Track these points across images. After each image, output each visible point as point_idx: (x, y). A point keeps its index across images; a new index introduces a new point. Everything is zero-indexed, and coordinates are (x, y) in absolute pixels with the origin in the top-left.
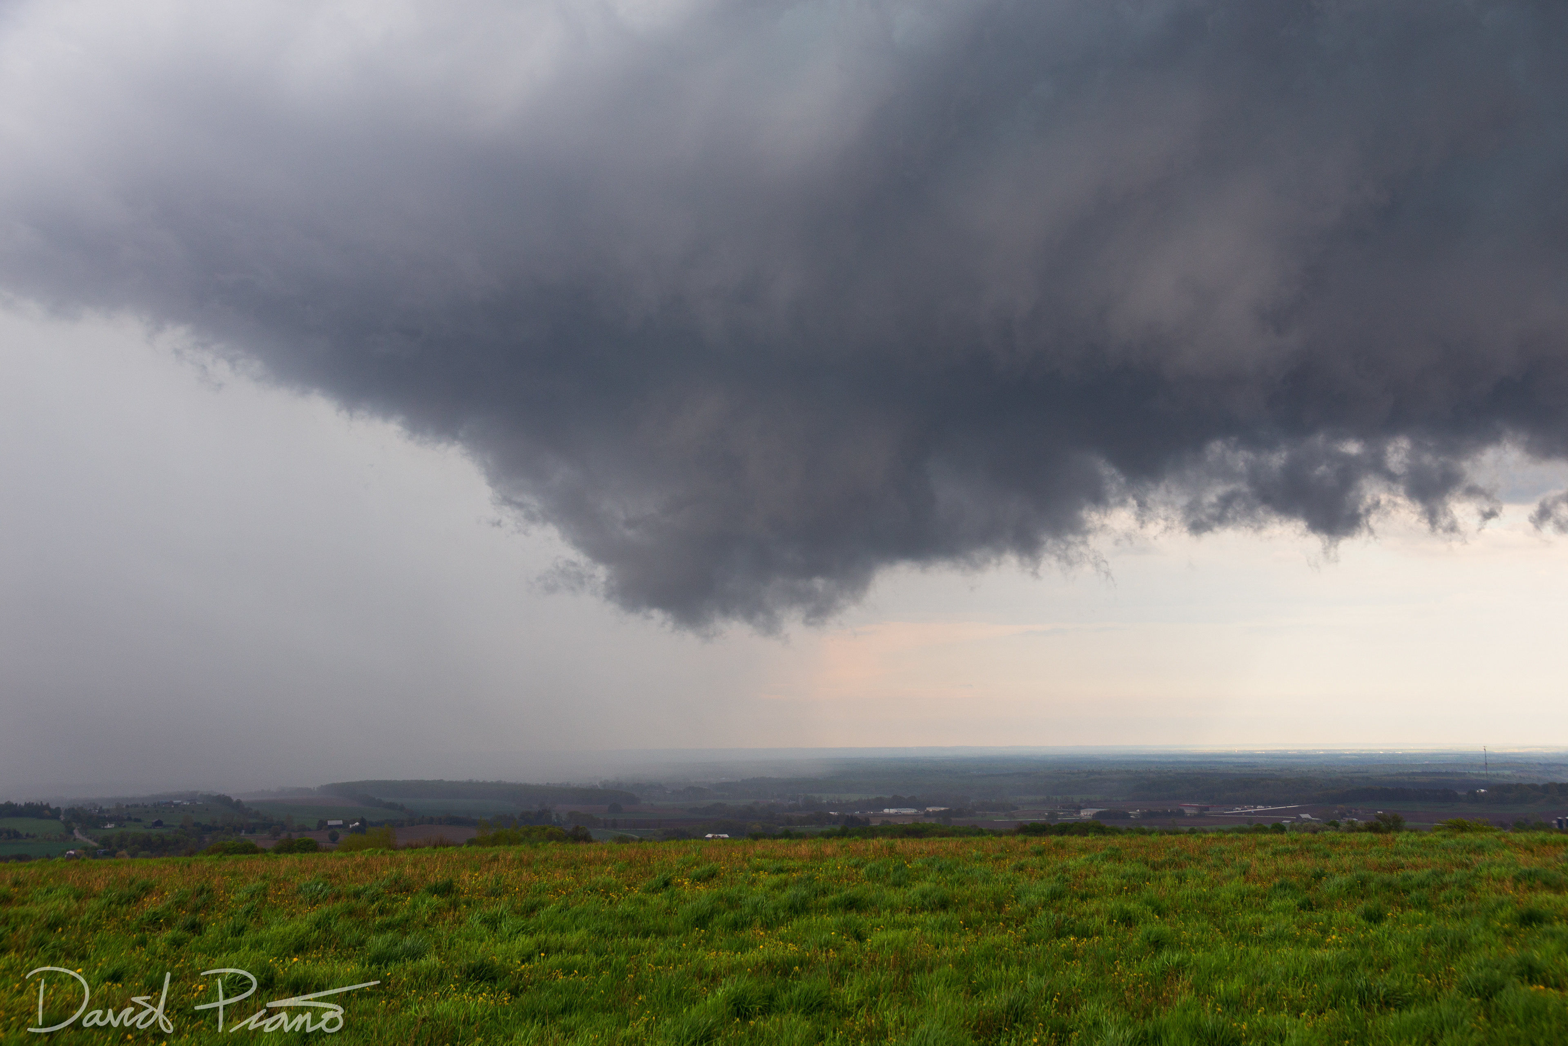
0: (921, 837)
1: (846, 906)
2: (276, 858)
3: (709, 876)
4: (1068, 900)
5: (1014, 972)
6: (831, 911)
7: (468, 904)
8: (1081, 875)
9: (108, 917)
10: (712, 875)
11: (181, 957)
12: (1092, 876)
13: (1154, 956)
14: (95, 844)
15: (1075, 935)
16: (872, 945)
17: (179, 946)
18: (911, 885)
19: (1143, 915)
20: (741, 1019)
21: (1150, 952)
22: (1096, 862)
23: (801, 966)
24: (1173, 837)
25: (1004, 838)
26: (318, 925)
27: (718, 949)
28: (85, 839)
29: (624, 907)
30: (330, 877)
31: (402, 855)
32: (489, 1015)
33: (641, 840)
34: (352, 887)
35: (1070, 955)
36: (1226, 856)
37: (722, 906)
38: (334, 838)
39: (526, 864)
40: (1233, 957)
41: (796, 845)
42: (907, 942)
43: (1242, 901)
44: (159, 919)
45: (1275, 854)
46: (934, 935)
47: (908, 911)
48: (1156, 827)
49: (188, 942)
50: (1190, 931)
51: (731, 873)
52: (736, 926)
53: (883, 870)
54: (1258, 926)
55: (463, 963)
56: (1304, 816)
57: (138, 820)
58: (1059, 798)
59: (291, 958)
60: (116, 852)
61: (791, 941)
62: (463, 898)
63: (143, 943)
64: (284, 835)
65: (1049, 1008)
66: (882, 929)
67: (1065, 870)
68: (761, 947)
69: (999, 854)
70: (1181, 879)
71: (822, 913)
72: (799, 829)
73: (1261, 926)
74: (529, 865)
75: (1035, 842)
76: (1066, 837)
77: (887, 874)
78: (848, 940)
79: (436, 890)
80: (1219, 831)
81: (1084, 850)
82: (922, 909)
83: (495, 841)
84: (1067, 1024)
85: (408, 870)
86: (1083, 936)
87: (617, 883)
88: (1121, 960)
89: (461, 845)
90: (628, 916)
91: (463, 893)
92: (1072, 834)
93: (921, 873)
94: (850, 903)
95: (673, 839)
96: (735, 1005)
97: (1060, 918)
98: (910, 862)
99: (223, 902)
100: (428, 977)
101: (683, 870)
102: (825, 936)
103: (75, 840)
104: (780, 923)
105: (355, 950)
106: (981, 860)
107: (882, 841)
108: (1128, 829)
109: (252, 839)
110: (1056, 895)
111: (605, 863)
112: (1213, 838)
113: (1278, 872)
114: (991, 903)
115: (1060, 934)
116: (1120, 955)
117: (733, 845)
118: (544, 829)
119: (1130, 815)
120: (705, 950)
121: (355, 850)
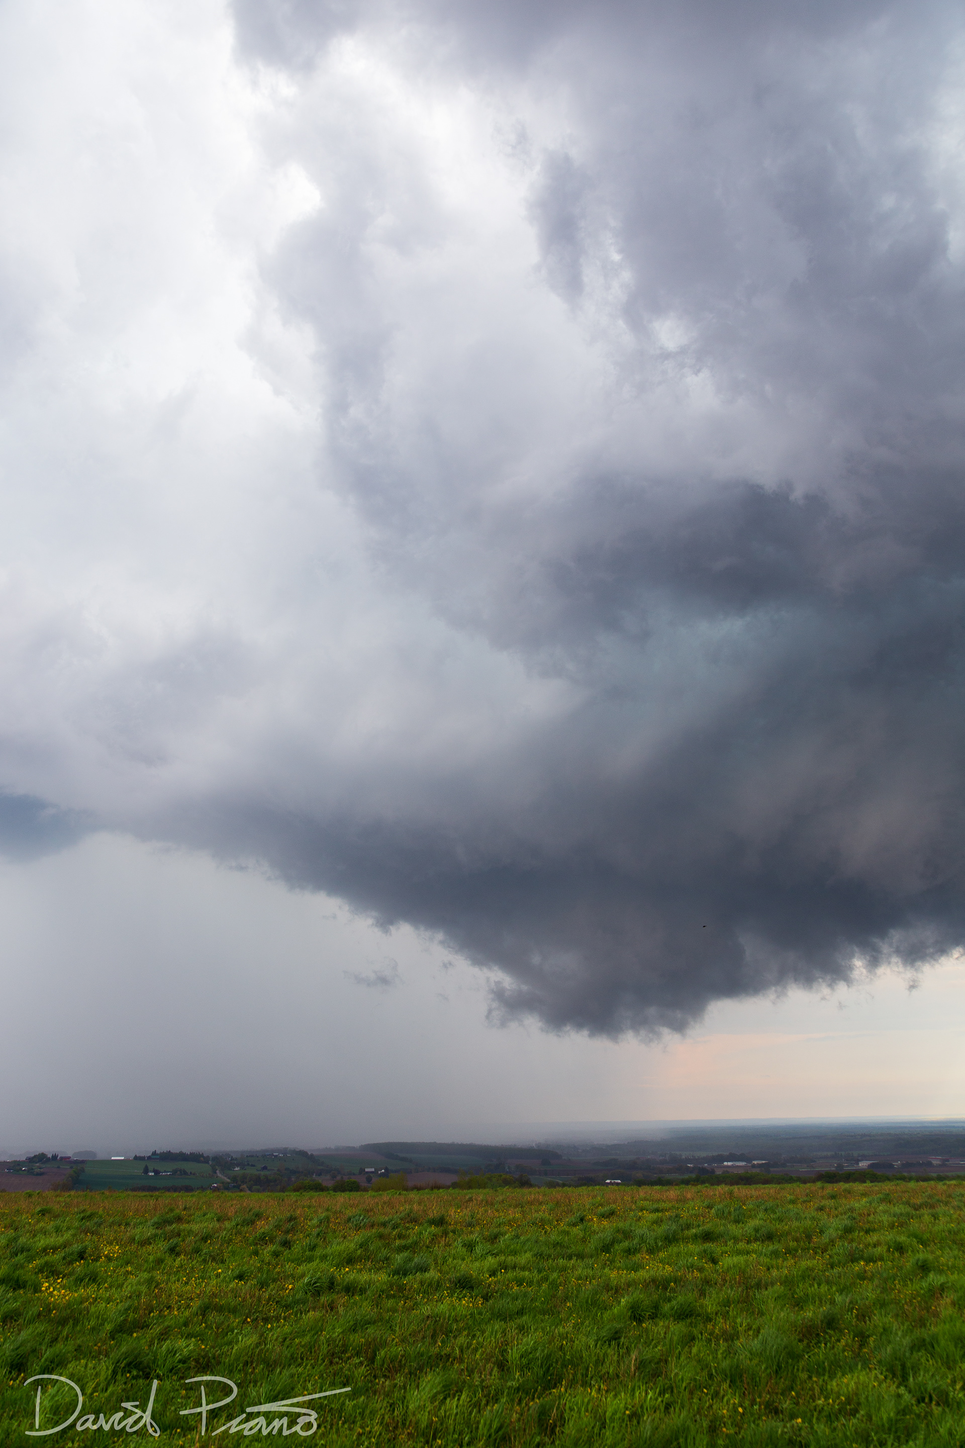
0: (751, 1184)
1: (703, 1237)
2: (335, 1195)
3: (609, 1214)
4: (856, 1234)
5: (824, 1288)
6: (693, 1240)
7: (454, 1232)
8: (865, 1214)
9: (236, 1234)
10: (612, 1213)
11: (278, 1264)
12: (872, 1215)
13: (922, 1278)
14: (229, 1180)
15: (865, 1260)
16: (722, 1267)
17: (277, 1256)
18: (746, 1221)
19: (911, 1246)
20: (636, 1323)
21: (919, 1274)
22: (873, 1205)
23: (675, 1283)
24: (925, 1184)
25: (808, 1185)
26: (361, 1246)
27: (619, 1269)
28: (223, 1177)
29: (554, 1237)
30: (368, 1210)
31: (412, 1194)
32: (470, 1314)
33: (564, 1185)
34: (383, 1218)
35: (862, 1276)
37: (620, 1236)
38: (369, 1180)
39: (490, 1203)
41: (666, 1191)
42: (747, 1265)
44: (265, 1237)
46: (766, 1260)
47: (746, 1241)
48: (913, 1174)
49: (282, 1254)
50: (946, 1257)
51: (624, 1212)
52: (629, 1252)
53: (726, 1210)
55: (453, 1275)
57: (252, 1166)
58: (843, 1153)
59: (345, 1267)
60: (240, 1185)
61: (668, 1264)
62: (451, 1228)
63: (256, 1253)
64: (339, 1178)
65: (850, 1317)
66: (729, 1255)
67: (852, 1210)
68: (647, 1267)
69: (805, 1199)
70: (935, 1217)
71: (688, 1242)
72: (668, 1177)
74: (492, 1204)
75: (831, 1188)
76: (851, 1184)
77: (730, 1213)
78: (707, 1263)
79: (432, 1222)
80: (958, 1178)
81: (864, 1195)
82: (756, 1240)
83: (470, 1186)
84: (864, 1331)
85: (415, 1207)
86: (870, 1261)
87: (549, 1218)
88: (899, 1281)
89: (449, 1187)
90: (558, 1243)
91: (450, 1224)
92: (856, 1181)
93: (753, 1213)
94: (706, 1235)
95: (584, 1185)
96: (632, 1312)
97: (852, 1247)
98: (744, 1204)
99: (303, 1226)
100: (430, 1285)
101: (592, 1210)
102: (690, 1259)
103: (217, 1177)
104: (659, 1250)
105: (384, 1263)
106: (793, 1202)
107: (724, 1187)
108: (894, 1177)
109: (319, 1180)
110: (848, 1230)
111: (541, 1204)
112: (955, 1185)
114: (804, 1236)
115: (854, 1259)
116: (898, 1276)
117: (624, 1191)
118: (501, 1176)
119: (894, 1165)
120: (610, 1269)
121: (382, 1191)
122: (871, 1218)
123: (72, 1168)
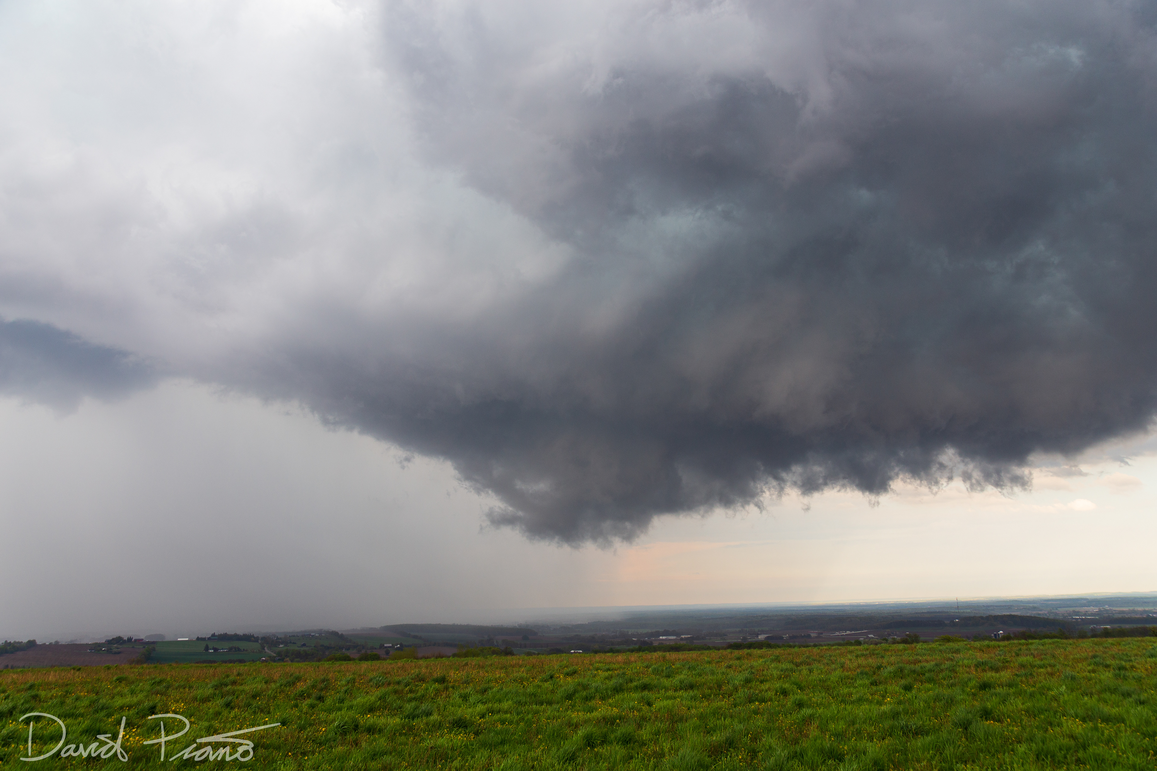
0: (679, 651)
1: (642, 688)
2: (360, 663)
3: (573, 673)
4: (754, 683)
5: (728, 721)
6: (635, 691)
7: (453, 687)
8: (760, 670)
9: (280, 692)
10: (575, 672)
11: (314, 714)
12: (766, 671)
13: (798, 712)
14: (275, 655)
15: (758, 701)
16: (656, 708)
17: (313, 708)
18: (674, 676)
19: (792, 690)
20: (590, 748)
21: (797, 709)
22: (767, 663)
23: (620, 720)
24: (805, 649)
25: (721, 651)
26: (380, 699)
27: (578, 711)
28: (270, 652)
29: (530, 690)
30: (386, 674)
31: (421, 662)
32: (464, 745)
33: (538, 654)
34: (397, 679)
35: (756, 712)
36: (832, 658)
37: (580, 688)
38: (387, 653)
39: (481, 667)
40: (838, 712)
41: (616, 656)
42: (673, 706)
43: (842, 682)
44: (304, 694)
45: (857, 656)
46: (687, 703)
47: (674, 690)
48: (797, 643)
49: (318, 706)
50: (817, 697)
51: (584, 671)
52: (587, 699)
53: (660, 669)
54: (850, 695)
55: (450, 718)
56: (870, 636)
57: (294, 643)
58: (747, 629)
59: (367, 715)
60: (284, 659)
61: (615, 707)
62: (451, 684)
63: (296, 706)
64: (363, 651)
65: (746, 740)
66: (661, 700)
67: (752, 667)
68: (600, 710)
69: (718, 660)
70: (811, 671)
71: (630, 692)
72: (618, 647)
73: (851, 694)
74: (483, 667)
75: (737, 653)
76: (752, 650)
77: (662, 671)
78: (643, 706)
79: (436, 681)
80: (828, 645)
81: (761, 657)
82: (681, 689)
83: (466, 655)
84: (755, 748)
85: (424, 670)
86: (762, 702)
87: (527, 677)
88: (782, 714)
89: (449, 657)
90: (533, 694)
91: (450, 682)
92: (755, 648)
93: (680, 670)
94: (644, 687)
95: (554, 653)
96: (587, 740)
97: (750, 692)
98: (674, 665)
99: (334, 685)
100: (433, 726)
101: (560, 670)
102: (631, 704)
103: (265, 652)
104: (609, 697)
105: (398, 711)
106: (709, 663)
107: (659, 654)
108: (783, 645)
109: (348, 653)
110: (748, 681)
111: (521, 666)
112: (826, 649)
113: (859, 666)
114: (716, 686)
115: (751, 701)
116: (781, 711)
117: (585, 657)
118: (491, 648)
119: (783, 637)
120: (572, 712)
121: (398, 660)
122: (765, 673)
123: (144, 647)
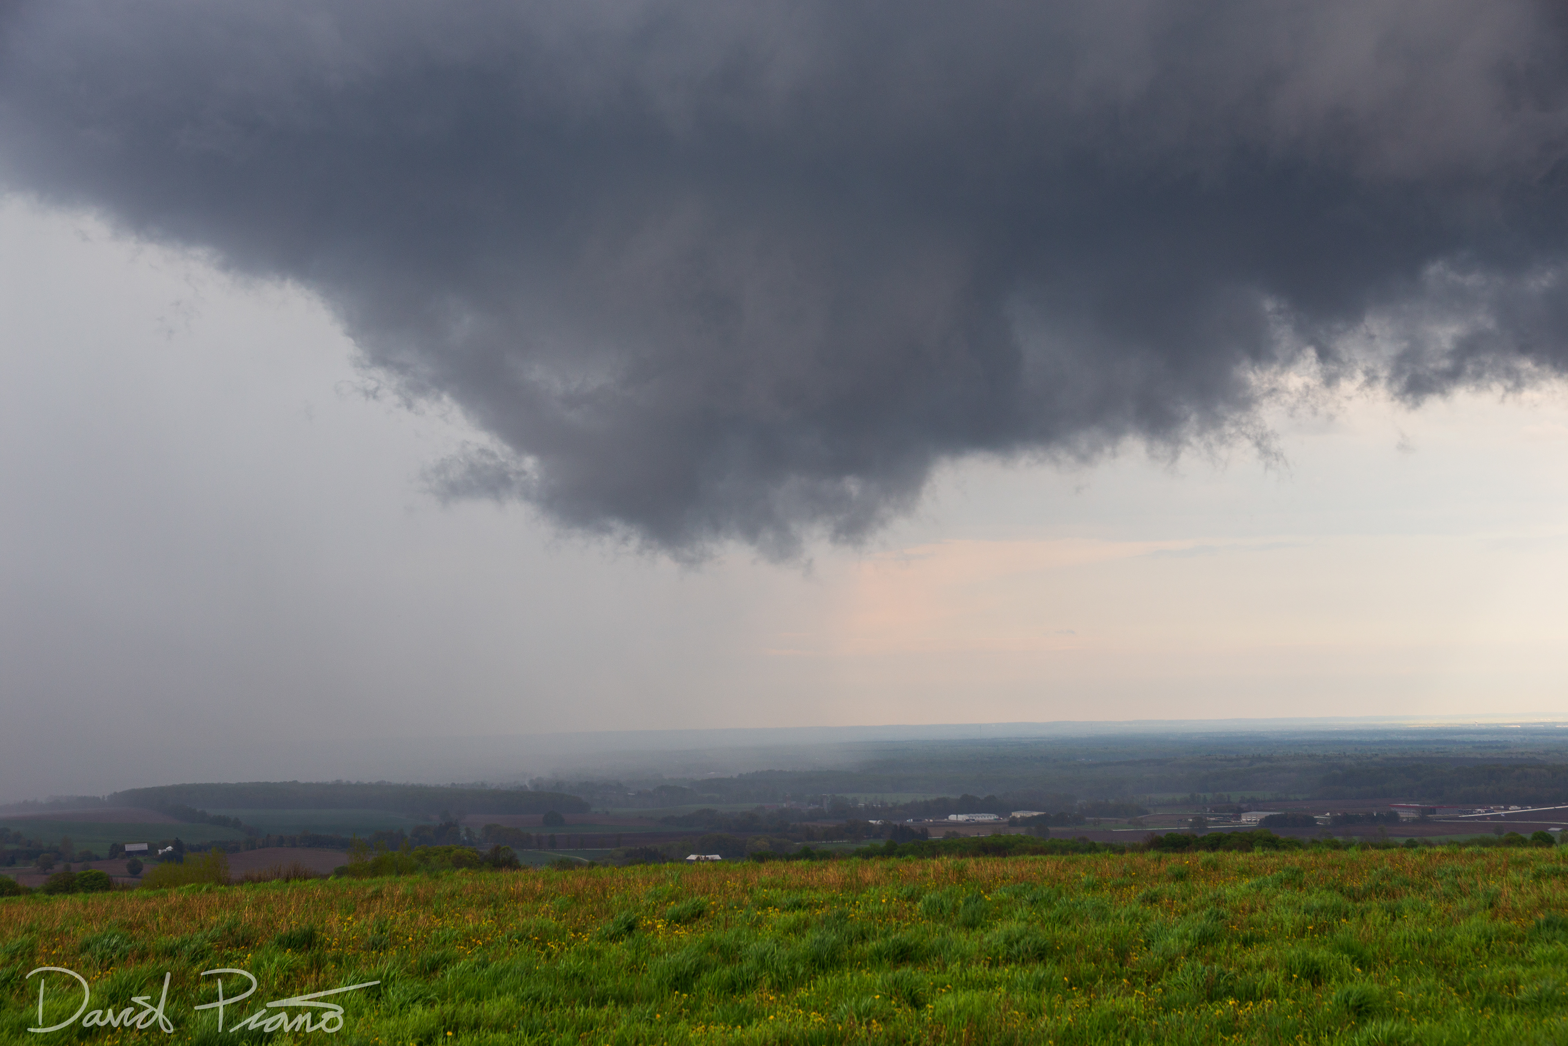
0: (1005, 856)
1: (896, 956)
2: (48, 900)
3: (693, 915)
4: (1224, 946)
6: (872, 962)
7: (338, 960)
8: (1243, 909)
10: (698, 914)
12: (1260, 910)
13: (1355, 1028)
15: (1235, 997)
16: (934, 1014)
18: (990, 925)
19: (1338, 967)
21: (1349, 1022)
22: (1265, 891)
24: (1382, 853)
25: (1128, 855)
27: (708, 1022)
29: (568, 962)
30: (131, 927)
31: (237, 892)
33: (592, 865)
34: (165, 941)
35: (1229, 1027)
36: (1463, 880)
37: (713, 958)
38: (135, 870)
39: (421, 901)
40: (1475, 1032)
41: (819, 870)
42: (986, 1007)
43: (1488, 947)
45: (1538, 876)
46: (1026, 999)
47: (987, 963)
48: (1356, 838)
50: (1409, 990)
51: (725, 910)
52: (733, 987)
53: (948, 903)
54: (1513, 984)
58: (1209, 795)
61: (816, 1009)
62: (331, 953)
64: (59, 867)
66: (949, 990)
67: (1219, 901)
68: (772, 1017)
69: (1119, 880)
71: (860, 968)
72: (824, 845)
73: (1517, 983)
74: (427, 903)
75: (1174, 861)
76: (1220, 853)
77: (955, 909)
78: (899, 1007)
79: (290, 942)
80: (1451, 843)
81: (1248, 872)
82: (1008, 960)
83: (376, 870)
85: (248, 915)
86: (1248, 998)
87: (557, 927)
88: (1306, 1035)
89: (326, 877)
90: (575, 975)
91: (329, 946)
92: (1229, 849)
93: (1006, 908)
94: (902, 952)
95: (639, 863)
97: (1212, 971)
98: (989, 892)
101: (655, 907)
102: (867, 1001)
104: (800, 983)
106: (1094, 887)
107: (947, 862)
108: (1314, 842)
110: (1206, 939)
111: (539, 898)
112: (1443, 854)
113: (1544, 903)
114: (1110, 951)
115: (1213, 995)
116: (1303, 1025)
117: (728, 870)
119: (1316, 820)
120: (689, 1023)
121: (167, 887)
122: (1255, 917)
